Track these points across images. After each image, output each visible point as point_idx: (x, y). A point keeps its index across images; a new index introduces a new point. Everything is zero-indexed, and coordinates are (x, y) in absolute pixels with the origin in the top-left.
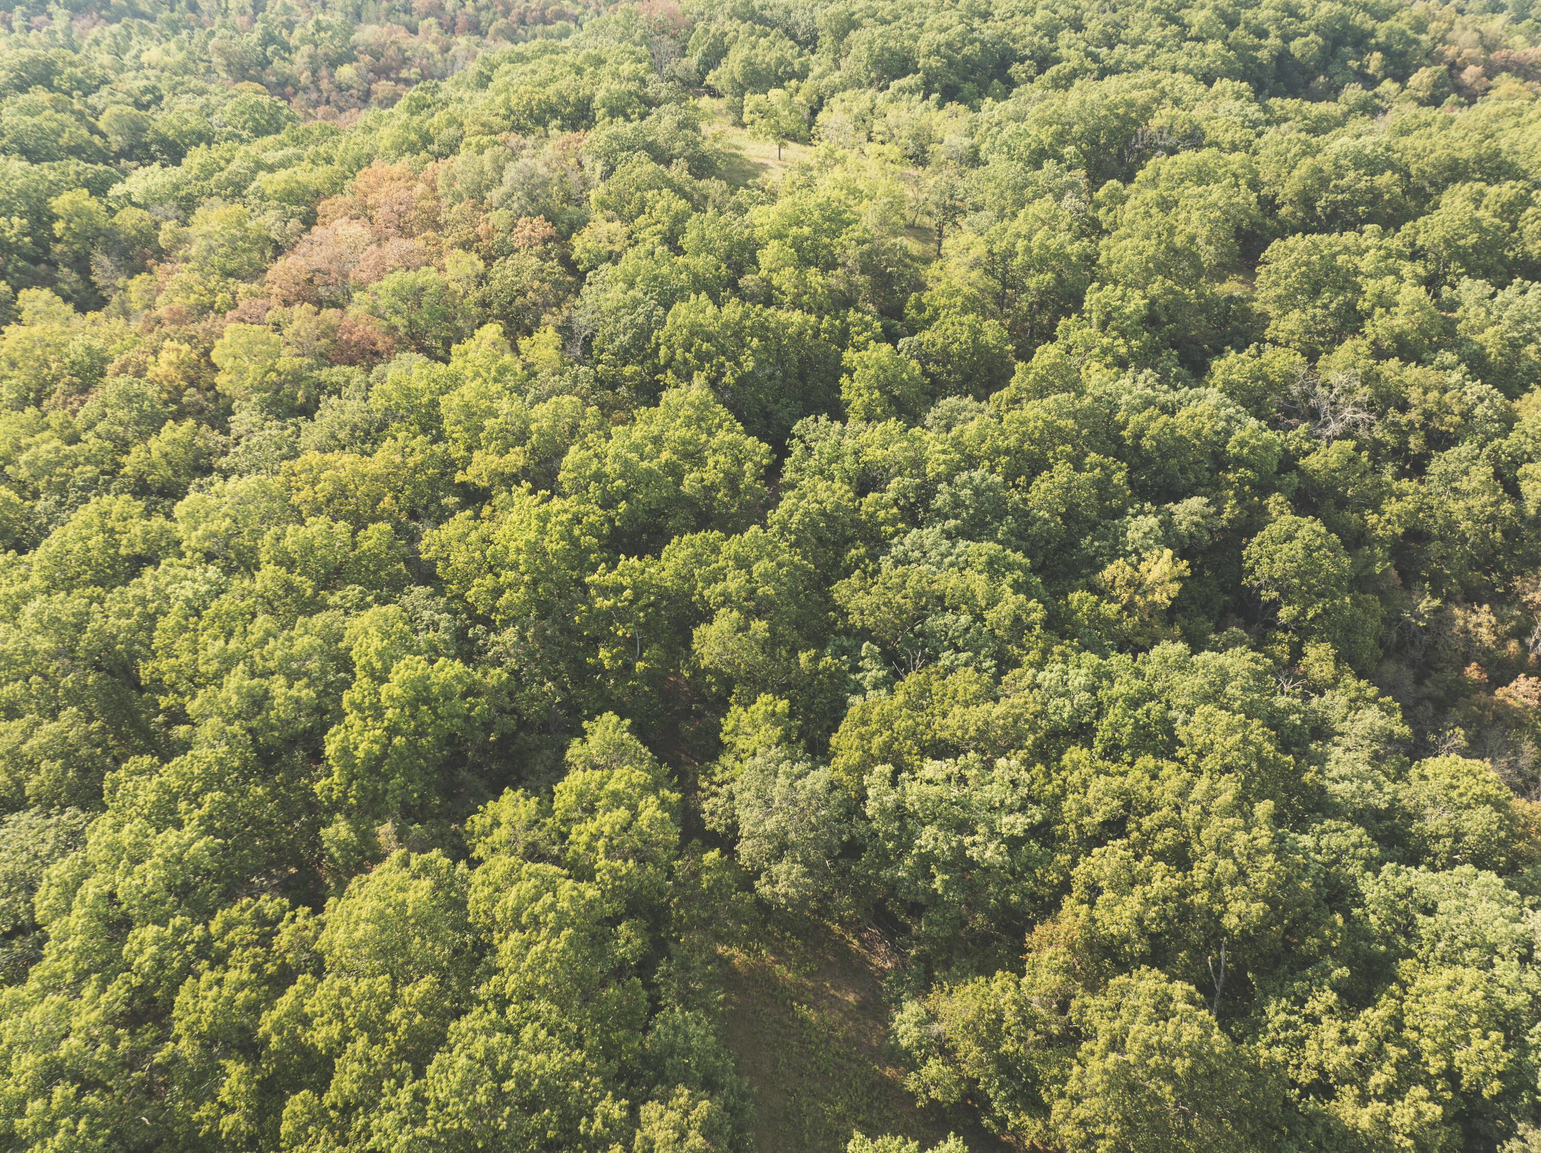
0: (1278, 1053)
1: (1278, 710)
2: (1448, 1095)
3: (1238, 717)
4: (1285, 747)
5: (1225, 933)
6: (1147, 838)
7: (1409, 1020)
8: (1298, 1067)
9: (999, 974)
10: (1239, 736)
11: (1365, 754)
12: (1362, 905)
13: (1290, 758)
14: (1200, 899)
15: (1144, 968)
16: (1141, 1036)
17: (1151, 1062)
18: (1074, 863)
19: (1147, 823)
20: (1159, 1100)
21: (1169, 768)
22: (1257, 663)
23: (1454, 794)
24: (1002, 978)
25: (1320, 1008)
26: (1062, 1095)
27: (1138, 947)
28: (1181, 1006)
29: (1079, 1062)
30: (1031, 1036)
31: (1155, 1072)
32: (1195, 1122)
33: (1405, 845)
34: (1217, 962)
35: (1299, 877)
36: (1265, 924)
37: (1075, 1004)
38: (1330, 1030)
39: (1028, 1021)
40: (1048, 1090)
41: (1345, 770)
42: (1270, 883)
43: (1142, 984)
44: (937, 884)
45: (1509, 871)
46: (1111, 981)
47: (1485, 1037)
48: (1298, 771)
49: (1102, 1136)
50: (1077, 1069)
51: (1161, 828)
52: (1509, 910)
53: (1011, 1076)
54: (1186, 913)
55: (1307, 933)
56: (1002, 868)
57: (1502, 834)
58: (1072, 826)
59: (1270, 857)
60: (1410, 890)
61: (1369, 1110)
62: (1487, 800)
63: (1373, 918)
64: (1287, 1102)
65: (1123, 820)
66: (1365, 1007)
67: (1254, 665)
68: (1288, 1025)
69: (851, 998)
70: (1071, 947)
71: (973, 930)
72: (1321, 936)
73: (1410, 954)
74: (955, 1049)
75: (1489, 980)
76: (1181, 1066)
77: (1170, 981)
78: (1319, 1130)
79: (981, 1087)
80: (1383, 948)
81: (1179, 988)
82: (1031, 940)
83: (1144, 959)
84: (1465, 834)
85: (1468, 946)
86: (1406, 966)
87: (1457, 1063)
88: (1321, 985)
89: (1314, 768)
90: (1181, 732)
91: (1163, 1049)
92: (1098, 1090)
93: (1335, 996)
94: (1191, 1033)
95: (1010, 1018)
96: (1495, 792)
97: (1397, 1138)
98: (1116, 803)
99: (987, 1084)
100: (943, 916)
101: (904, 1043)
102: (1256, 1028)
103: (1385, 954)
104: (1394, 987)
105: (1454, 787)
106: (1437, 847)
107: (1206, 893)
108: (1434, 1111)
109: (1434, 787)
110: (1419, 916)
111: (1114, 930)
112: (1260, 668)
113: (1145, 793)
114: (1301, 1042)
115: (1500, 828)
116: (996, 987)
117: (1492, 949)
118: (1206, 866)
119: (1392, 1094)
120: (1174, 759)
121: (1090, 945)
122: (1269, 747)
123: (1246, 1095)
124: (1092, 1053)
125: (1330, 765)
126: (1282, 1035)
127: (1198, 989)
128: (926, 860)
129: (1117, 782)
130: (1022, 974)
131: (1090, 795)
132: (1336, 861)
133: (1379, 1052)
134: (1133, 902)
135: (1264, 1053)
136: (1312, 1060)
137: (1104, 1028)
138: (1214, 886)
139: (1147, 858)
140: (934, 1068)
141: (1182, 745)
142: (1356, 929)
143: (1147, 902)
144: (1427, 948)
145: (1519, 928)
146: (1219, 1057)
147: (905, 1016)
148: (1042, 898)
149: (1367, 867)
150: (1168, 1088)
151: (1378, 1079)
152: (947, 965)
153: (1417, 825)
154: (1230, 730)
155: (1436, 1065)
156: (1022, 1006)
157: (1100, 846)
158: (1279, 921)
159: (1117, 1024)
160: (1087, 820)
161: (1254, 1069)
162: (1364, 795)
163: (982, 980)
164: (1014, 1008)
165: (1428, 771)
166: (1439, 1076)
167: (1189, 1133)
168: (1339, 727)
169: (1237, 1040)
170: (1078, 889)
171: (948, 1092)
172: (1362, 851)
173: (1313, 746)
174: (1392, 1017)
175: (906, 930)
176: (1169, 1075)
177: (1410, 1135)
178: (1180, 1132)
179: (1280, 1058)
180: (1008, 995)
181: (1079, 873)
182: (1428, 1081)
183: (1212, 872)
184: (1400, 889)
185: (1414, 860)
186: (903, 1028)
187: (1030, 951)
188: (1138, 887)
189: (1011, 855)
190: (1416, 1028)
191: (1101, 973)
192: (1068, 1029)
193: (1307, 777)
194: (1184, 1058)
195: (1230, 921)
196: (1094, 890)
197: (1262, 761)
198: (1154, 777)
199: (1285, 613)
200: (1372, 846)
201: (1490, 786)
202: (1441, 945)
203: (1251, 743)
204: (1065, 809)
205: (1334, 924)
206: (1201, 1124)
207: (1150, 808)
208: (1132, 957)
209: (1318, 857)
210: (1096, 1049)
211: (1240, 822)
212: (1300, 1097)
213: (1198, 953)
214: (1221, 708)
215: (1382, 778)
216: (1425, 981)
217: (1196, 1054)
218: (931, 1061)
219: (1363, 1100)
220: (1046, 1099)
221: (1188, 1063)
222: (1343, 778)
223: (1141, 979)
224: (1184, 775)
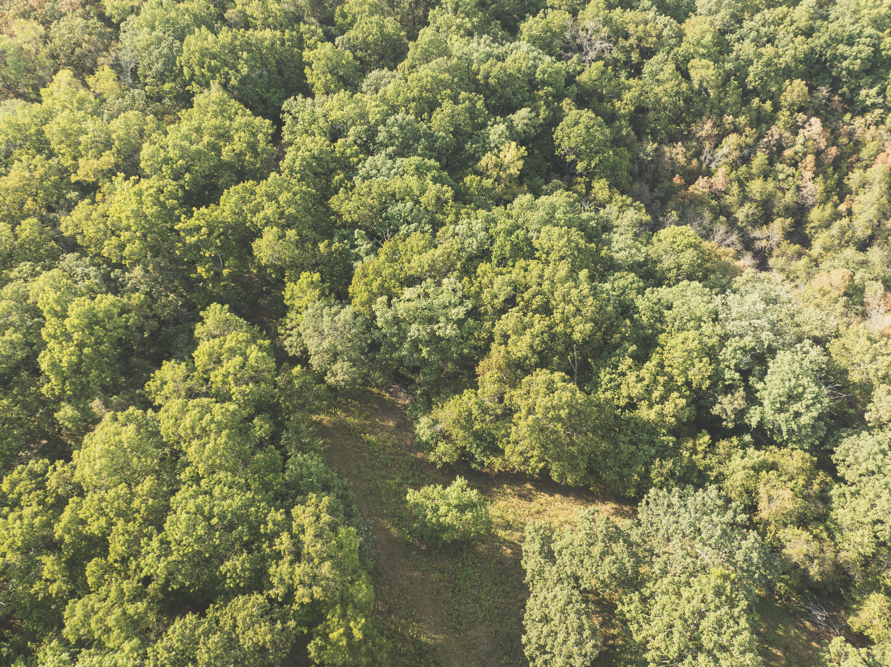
0: (609, 395)
1: (584, 220)
2: (688, 393)
3: (564, 228)
4: (590, 240)
5: (575, 342)
6: (528, 303)
7: (666, 363)
8: (619, 399)
9: (465, 391)
10: (565, 239)
11: (630, 235)
12: (638, 312)
13: (593, 245)
14: (559, 329)
15: (538, 370)
16: (543, 404)
17: (550, 415)
18: (493, 325)
19: (526, 296)
20: (556, 432)
21: (533, 263)
22: (569, 197)
23: (675, 246)
24: (467, 393)
25: (625, 367)
26: (508, 442)
27: (533, 360)
28: (560, 384)
29: (514, 425)
30: (488, 418)
31: (553, 419)
32: (574, 438)
33: (654, 277)
34: (573, 358)
35: (606, 305)
36: (593, 334)
37: (506, 396)
38: (631, 377)
39: (485, 411)
40: (501, 442)
41: (621, 245)
42: (593, 312)
43: (538, 378)
44: (424, 354)
45: (703, 279)
46: (523, 381)
47: (701, 361)
48: (598, 251)
49: (532, 457)
50: (514, 428)
51: (534, 297)
52: (706, 298)
53: (482, 440)
54: (553, 337)
55: (614, 332)
56: (456, 337)
57: (699, 261)
58: (489, 306)
59: (591, 298)
60: (660, 300)
61: (654, 410)
62: (691, 245)
63: (644, 318)
64: (616, 417)
65: (514, 296)
66: (644, 362)
67: (568, 199)
68: (611, 380)
69: (391, 424)
70: (499, 368)
71: (447, 372)
72: (621, 333)
73: (663, 331)
74: (450, 435)
75: (700, 334)
76: (563, 413)
77: (552, 373)
78: (632, 425)
79: (468, 449)
80: (650, 331)
81: (557, 376)
82: (478, 370)
83: (537, 365)
84: (682, 265)
85: (689, 321)
86: (662, 337)
87: (690, 377)
88: (624, 356)
89: (606, 248)
90: (536, 243)
91: (554, 408)
92: (526, 435)
93: (631, 360)
94: (566, 396)
95: (475, 412)
96: (694, 241)
97: (667, 419)
98: (509, 288)
99: (471, 447)
100: (431, 369)
101: (424, 439)
102: (596, 385)
103: (652, 334)
104: (658, 349)
105: (674, 242)
106: (670, 275)
107: (562, 325)
108: (682, 402)
109: (665, 244)
110: (665, 311)
111: (519, 355)
112: (572, 200)
113: (523, 280)
114: (618, 386)
115: (698, 258)
116: (465, 398)
117: (700, 319)
118: (560, 310)
119: (663, 399)
120: (535, 259)
121: (508, 366)
122: (582, 242)
123: (597, 418)
124: (520, 418)
125: (614, 244)
126: (609, 385)
127: (566, 373)
128: (415, 343)
129: (507, 277)
130: (477, 388)
131: (495, 287)
132: (622, 294)
133: (655, 382)
134: (527, 338)
135: (602, 396)
136: (625, 394)
137: (523, 404)
138: (566, 320)
139: (530, 314)
140: (442, 447)
141: (537, 250)
142: (637, 325)
143: (534, 337)
144: (670, 326)
145: (711, 306)
146: (581, 404)
147: (422, 425)
148: (480, 347)
149: (638, 293)
150: (560, 425)
151: (656, 394)
152: (438, 394)
153: (659, 265)
154: (561, 237)
155: (680, 380)
156: (480, 405)
157: (504, 313)
158: (600, 330)
159: (530, 401)
160: (496, 301)
161: (598, 405)
162: (632, 256)
163: (457, 396)
164: (476, 406)
165: (662, 237)
166: (682, 385)
167: (573, 444)
168: (615, 223)
169: (588, 393)
170: (498, 338)
171: (451, 456)
172: (635, 285)
173: (604, 236)
174: (659, 363)
175: (412, 381)
176: (559, 419)
177: (674, 416)
178: (568, 445)
179: (610, 397)
180: (472, 401)
181: (497, 330)
182: (678, 389)
183: (563, 313)
184: (655, 300)
185: (660, 285)
186: (422, 431)
187: (479, 376)
188: (528, 330)
189: (460, 329)
190: (670, 366)
191: (517, 378)
192: (505, 410)
193: (603, 253)
194: (564, 409)
195: (577, 336)
196: (506, 337)
197: (579, 250)
198: (526, 270)
199: (580, 166)
200: (639, 282)
201: (691, 238)
202: (676, 323)
203: (572, 241)
204: (484, 298)
205: (625, 326)
206: (577, 438)
207: (527, 288)
208: (531, 366)
209: (614, 293)
210: (522, 415)
211: (573, 284)
212: (622, 412)
213: (563, 356)
214: (554, 226)
215: (640, 245)
216: (672, 342)
217: (570, 405)
218: (440, 444)
219: (651, 406)
220: (501, 447)
221: (567, 411)
222: (620, 250)
223: (537, 375)
224: (541, 266)
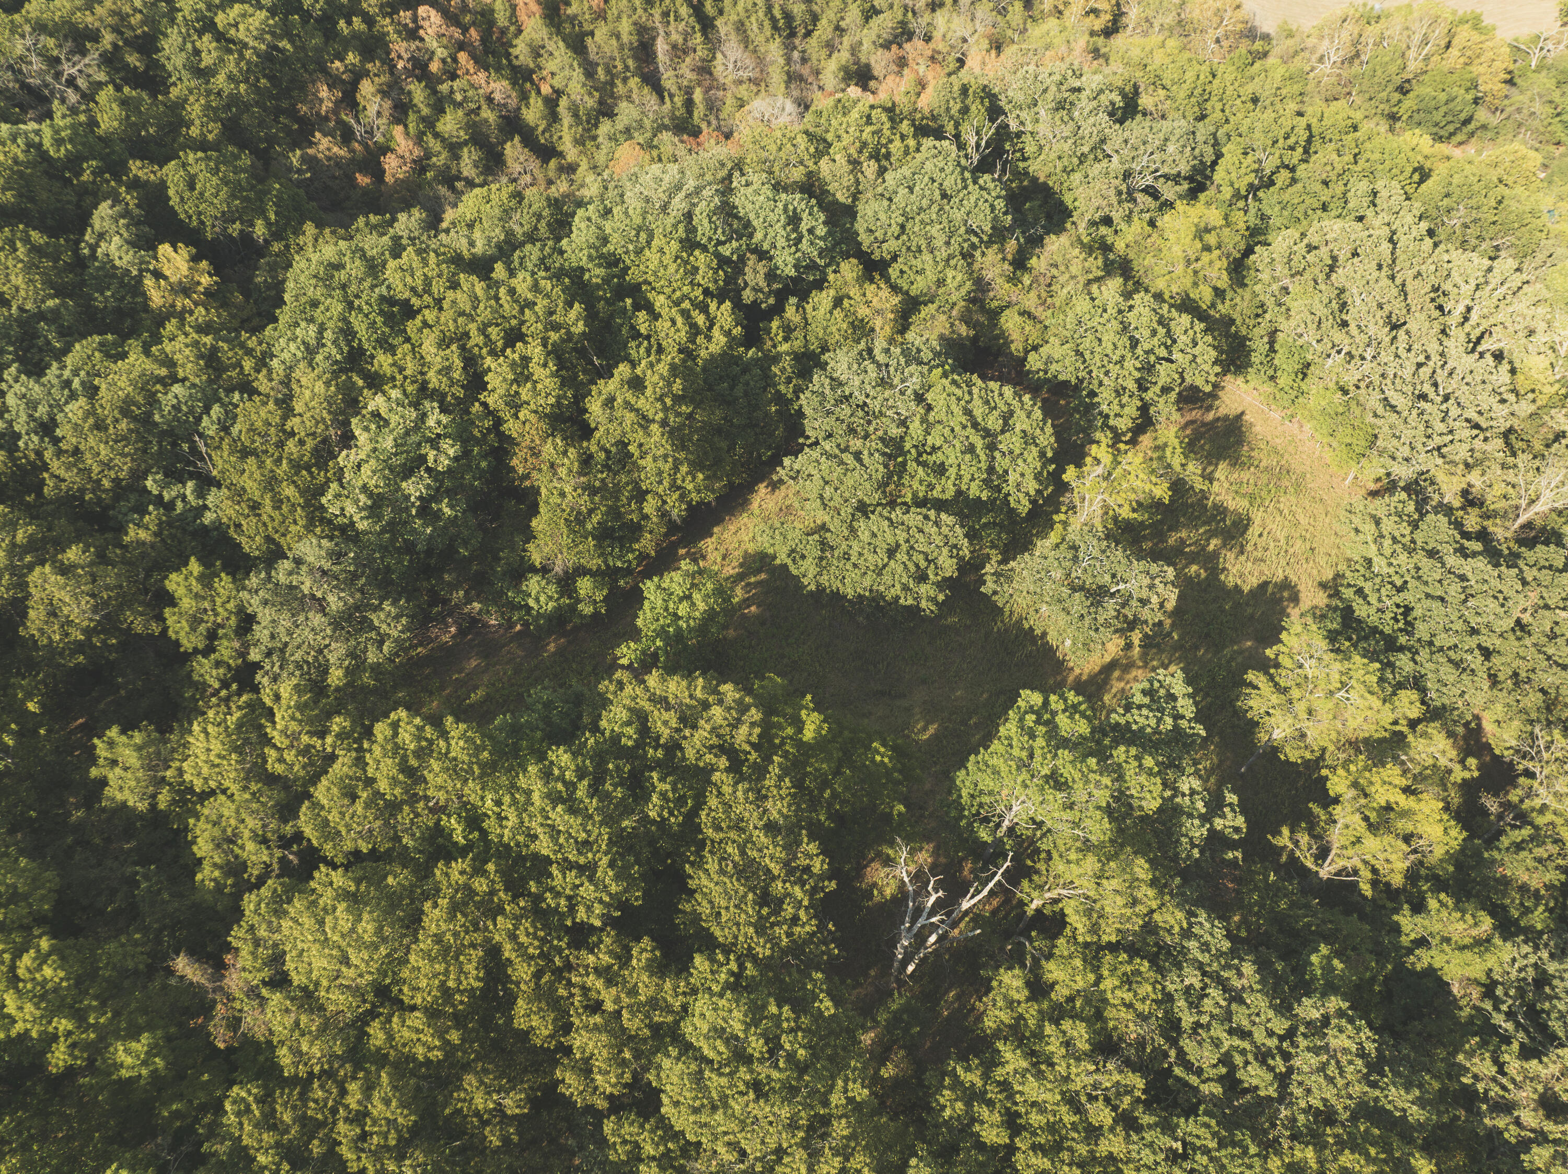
69: (474, 663)
93: (641, 314)
103: (619, 282)
104: (644, 288)
119: (710, 320)
121: (555, 423)
124: (640, 444)
143: (544, 366)
144: (627, 257)
149: (559, 254)
151: (700, 322)
170: (505, 412)
177: (736, 324)
195: (578, 329)
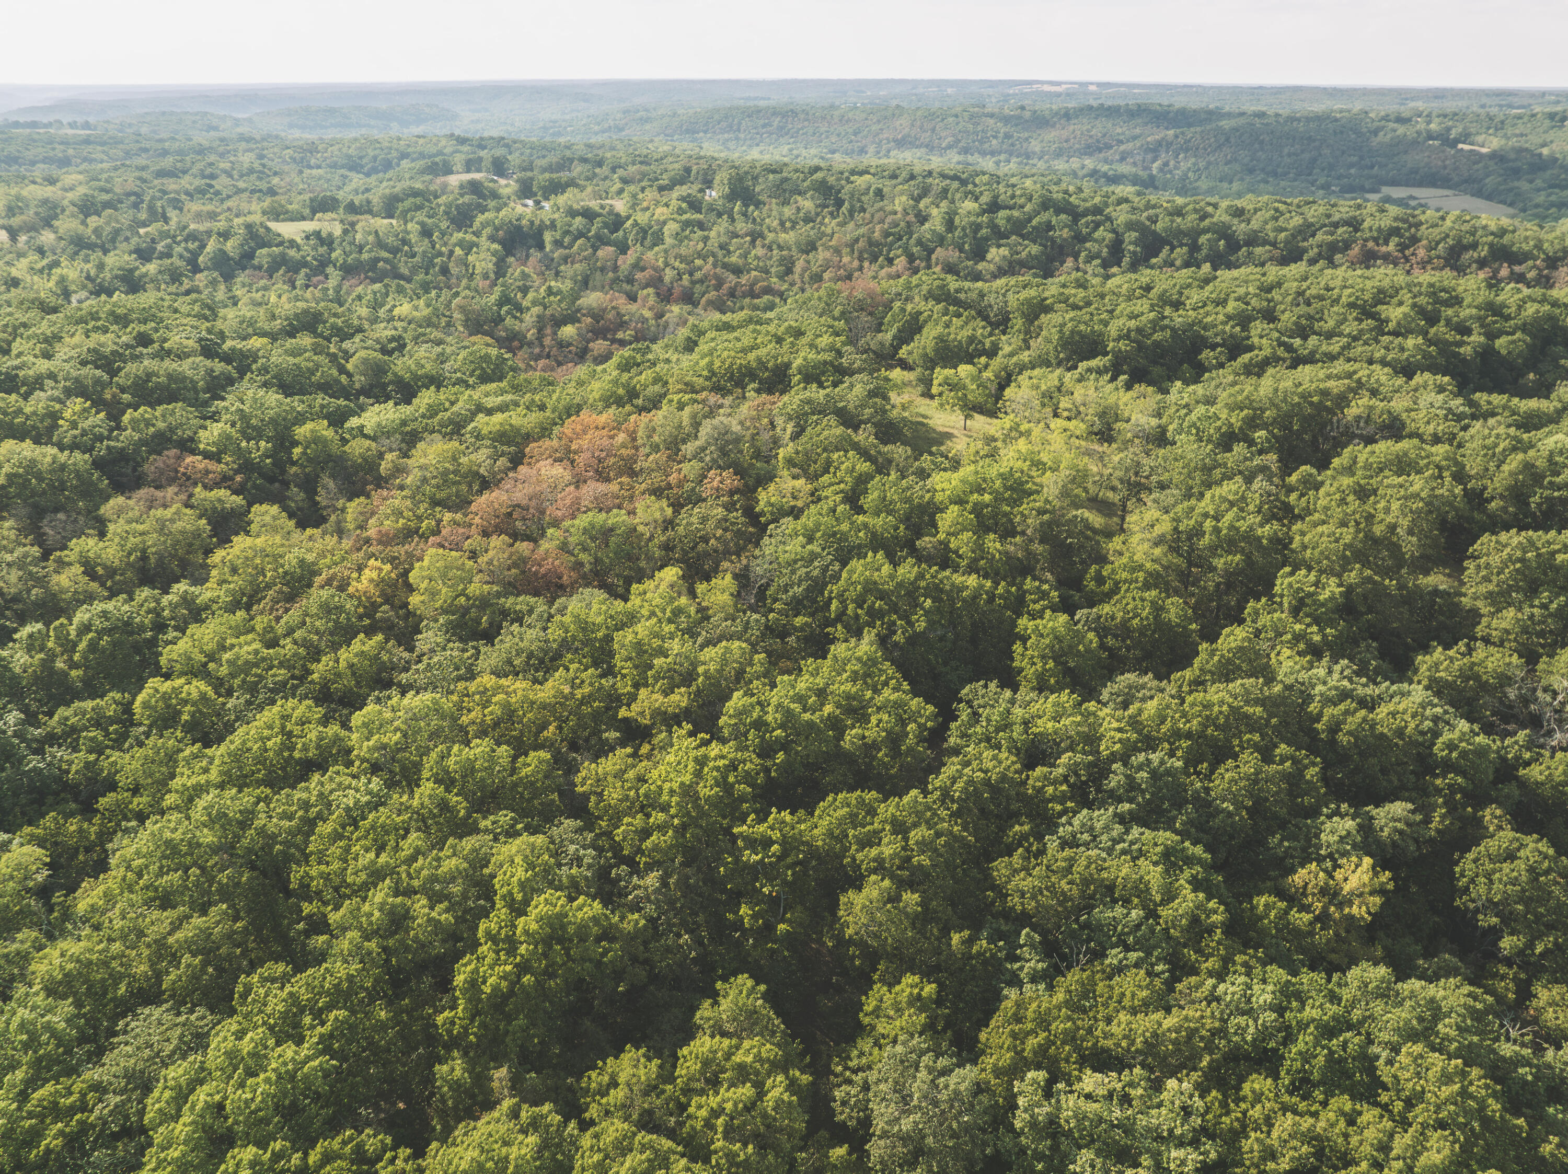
1: (1503, 1059)
3: (1453, 1062)
4: (1514, 1106)
10: (1456, 1087)
13: (1521, 1121)
21: (1369, 1115)
22: (1475, 999)
48: (1534, 1140)
67: (1470, 1001)
89: (1550, 1137)
90: (1385, 1073)
98: (1305, 1149)
112: (1479, 1006)
113: (1340, 1140)
120: (1377, 1104)
122: (1494, 1106)
129: (1306, 1123)
131: (1275, 1134)
141: (1386, 1088)
154: (1445, 1078)
160: (1271, 1166)
173: (1551, 1110)
193: (1542, 1148)
197: (1486, 1122)
198: (1351, 1122)
199: (1507, 943)
203: (1471, 1097)
204: (1245, 1149)
207: (1346, 1161)
214: (1434, 1049)
224: (1388, 1124)
